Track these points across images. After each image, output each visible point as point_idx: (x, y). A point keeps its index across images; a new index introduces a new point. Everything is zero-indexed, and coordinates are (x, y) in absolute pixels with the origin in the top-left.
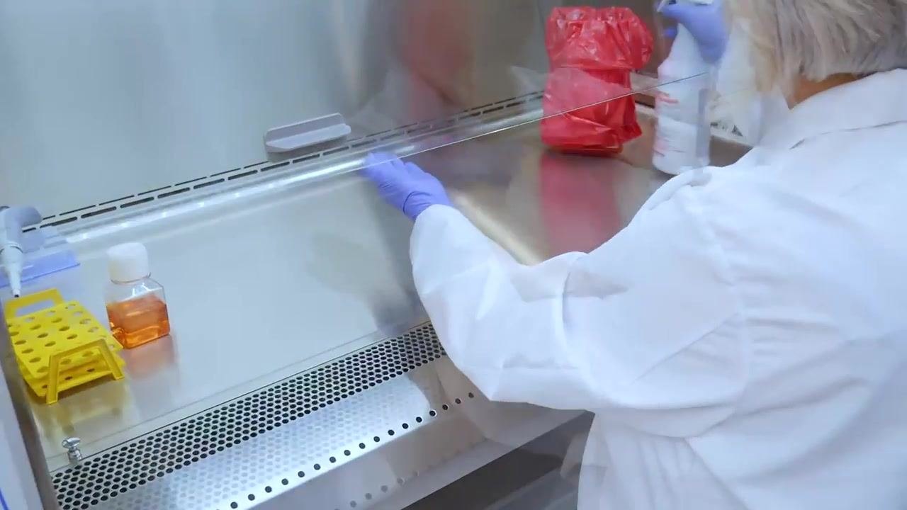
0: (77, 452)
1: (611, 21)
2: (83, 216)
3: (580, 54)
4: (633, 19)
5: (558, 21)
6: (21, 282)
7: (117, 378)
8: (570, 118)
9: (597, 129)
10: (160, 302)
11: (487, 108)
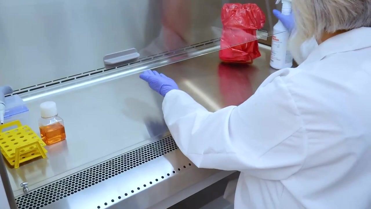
0: (27, 188)
1: (248, 9)
2: (31, 90)
3: (235, 23)
4: (257, 9)
5: (227, 9)
6: (4, 118)
7: (43, 157)
8: (231, 49)
9: (243, 54)
10: (62, 126)
11: (197, 45)
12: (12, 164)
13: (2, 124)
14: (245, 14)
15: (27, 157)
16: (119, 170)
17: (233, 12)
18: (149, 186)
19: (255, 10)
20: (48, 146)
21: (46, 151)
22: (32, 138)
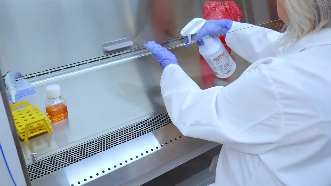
0: (35, 158)
1: (227, 6)
5: (208, 6)
6: (16, 98)
12: (22, 138)
13: (14, 103)
14: (224, 11)
15: (35, 132)
16: (115, 144)
17: (213, 8)
18: (140, 157)
19: (233, 7)
20: (53, 123)
21: (51, 127)
22: (39, 116)
